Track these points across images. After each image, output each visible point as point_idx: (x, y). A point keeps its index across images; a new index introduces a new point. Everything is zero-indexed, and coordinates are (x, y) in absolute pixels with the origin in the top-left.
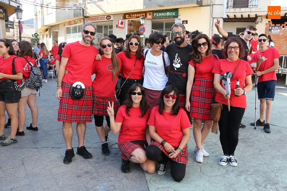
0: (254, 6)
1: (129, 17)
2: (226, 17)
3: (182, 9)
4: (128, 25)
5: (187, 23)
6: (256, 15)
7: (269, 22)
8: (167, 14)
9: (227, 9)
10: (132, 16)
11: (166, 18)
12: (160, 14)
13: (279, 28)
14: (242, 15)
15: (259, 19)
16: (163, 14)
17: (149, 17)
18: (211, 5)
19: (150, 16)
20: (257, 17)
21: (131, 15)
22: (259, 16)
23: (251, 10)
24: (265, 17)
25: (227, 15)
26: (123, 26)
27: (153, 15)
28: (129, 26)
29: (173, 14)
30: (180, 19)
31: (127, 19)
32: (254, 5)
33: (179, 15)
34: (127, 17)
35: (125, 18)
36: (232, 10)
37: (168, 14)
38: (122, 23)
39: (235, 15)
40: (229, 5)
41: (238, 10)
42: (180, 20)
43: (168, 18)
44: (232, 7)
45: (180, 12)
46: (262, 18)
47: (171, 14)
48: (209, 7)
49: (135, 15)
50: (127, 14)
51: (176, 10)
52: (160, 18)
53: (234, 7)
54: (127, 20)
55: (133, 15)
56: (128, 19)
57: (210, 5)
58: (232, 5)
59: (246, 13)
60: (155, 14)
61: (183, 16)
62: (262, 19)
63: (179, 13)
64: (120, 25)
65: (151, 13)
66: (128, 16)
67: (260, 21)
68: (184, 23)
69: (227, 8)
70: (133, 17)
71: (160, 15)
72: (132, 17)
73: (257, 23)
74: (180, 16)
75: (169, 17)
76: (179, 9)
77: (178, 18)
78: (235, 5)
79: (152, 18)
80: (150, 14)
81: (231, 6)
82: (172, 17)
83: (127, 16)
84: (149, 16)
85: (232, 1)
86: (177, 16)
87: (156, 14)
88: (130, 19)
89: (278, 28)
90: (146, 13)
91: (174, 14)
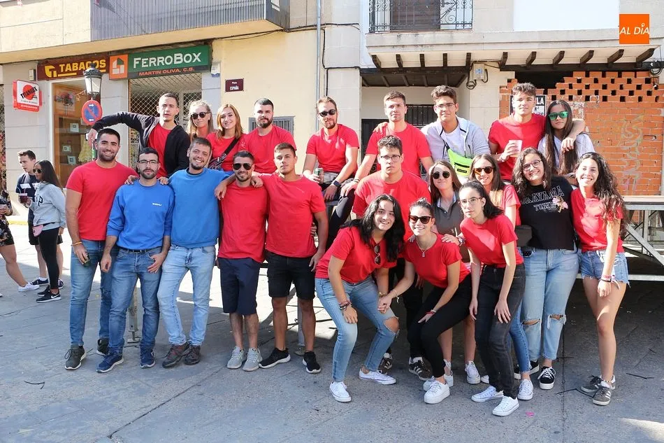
0: (460, 27)
1: (55, 72)
2: (368, 64)
3: (224, 41)
4: (55, 100)
5: (241, 89)
6: (469, 55)
7: (509, 81)
8: (176, 58)
9: (373, 35)
10: (64, 68)
11: (172, 74)
12: (152, 61)
13: (542, 102)
14: (422, 56)
15: (476, 73)
16: (161, 60)
17: (118, 70)
18: (319, 27)
19: (122, 67)
20: (469, 64)
21: (62, 66)
22: (475, 62)
23: (452, 37)
24: (497, 65)
25: (374, 57)
26: (35, 101)
27: (131, 63)
28: (60, 105)
29: (193, 57)
30: (218, 75)
31: (48, 79)
32: (460, 20)
33: (214, 61)
34: (49, 74)
35: (40, 75)
36: (390, 38)
37: (179, 58)
38: (29, 93)
39: (398, 57)
40: (379, 21)
41: (408, 37)
42: (217, 78)
43: (178, 73)
44: (388, 29)
45: (219, 52)
46: (487, 68)
47: (188, 58)
48: (311, 33)
49: (75, 67)
50: (47, 62)
51: (205, 45)
52: (153, 73)
53: (393, 29)
54: (50, 83)
55: (68, 65)
56: (53, 78)
57: (314, 27)
58: (388, 21)
59: (435, 48)
60: (136, 61)
61: (227, 64)
62: (486, 70)
63: (216, 56)
64: (20, 99)
65: (125, 58)
66: (50, 70)
67: (482, 77)
68: (232, 88)
69: (372, 31)
70: (69, 72)
71: (154, 62)
72: (64, 72)
73: (471, 84)
74: (216, 64)
75: (181, 69)
76: (214, 43)
77: (213, 72)
78: (398, 22)
79: (128, 74)
80: (120, 62)
81: (385, 26)
82: (191, 69)
83: (47, 68)
84: (118, 67)
85: (388, 3)
86: (206, 66)
87: (140, 61)
88: (58, 78)
89: (539, 100)
90: (106, 56)
91: (197, 57)
